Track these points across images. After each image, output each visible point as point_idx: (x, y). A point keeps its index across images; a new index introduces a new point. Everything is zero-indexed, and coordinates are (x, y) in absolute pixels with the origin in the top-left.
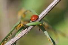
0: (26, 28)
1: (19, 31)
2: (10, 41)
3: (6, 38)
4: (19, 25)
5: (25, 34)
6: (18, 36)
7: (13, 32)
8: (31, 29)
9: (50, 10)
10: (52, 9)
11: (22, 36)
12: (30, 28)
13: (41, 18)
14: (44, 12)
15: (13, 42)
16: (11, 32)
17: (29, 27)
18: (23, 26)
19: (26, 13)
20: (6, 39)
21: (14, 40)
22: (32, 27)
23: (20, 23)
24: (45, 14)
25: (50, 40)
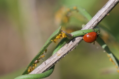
0: (72, 40)
2: (44, 63)
3: (37, 58)
4: (58, 35)
5: (68, 52)
6: (57, 55)
7: (48, 48)
8: (80, 42)
9: (112, 7)
10: (115, 5)
11: (64, 55)
12: (78, 40)
13: (97, 22)
14: (102, 12)
15: (49, 65)
16: (45, 47)
17: (76, 39)
18: (66, 37)
19: (70, 14)
20: (36, 61)
21: (50, 62)
22: (81, 38)
23: (60, 32)
24: (104, 15)
25: (112, 61)
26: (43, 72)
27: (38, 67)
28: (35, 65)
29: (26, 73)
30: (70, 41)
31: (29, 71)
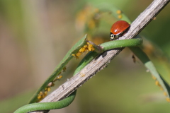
0: (101, 54)
1: (84, 63)
2: (61, 87)
3: (52, 79)
4: (82, 47)
5: (97, 71)
6: (80, 76)
7: (67, 66)
8: (114, 57)
9: (160, 8)
10: (165, 5)
11: (91, 76)
12: (110, 54)
13: (138, 30)
14: (146, 15)
15: (69, 90)
16: (63, 64)
17: (108, 52)
18: (93, 49)
20: (50, 84)
21: (70, 85)
22: (115, 52)
23: (86, 43)
24: (148, 20)
25: (159, 85)
26: (60, 100)
27: (53, 93)
28: (49, 89)
29: (35, 100)
30: (99, 56)
31: (39, 97)
